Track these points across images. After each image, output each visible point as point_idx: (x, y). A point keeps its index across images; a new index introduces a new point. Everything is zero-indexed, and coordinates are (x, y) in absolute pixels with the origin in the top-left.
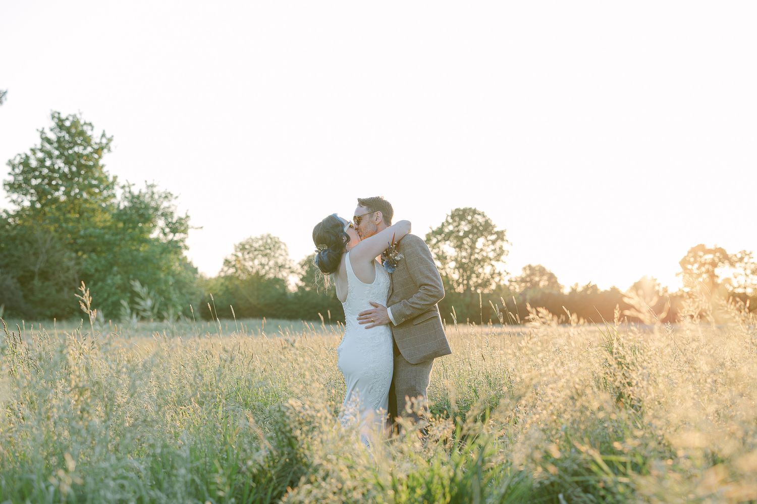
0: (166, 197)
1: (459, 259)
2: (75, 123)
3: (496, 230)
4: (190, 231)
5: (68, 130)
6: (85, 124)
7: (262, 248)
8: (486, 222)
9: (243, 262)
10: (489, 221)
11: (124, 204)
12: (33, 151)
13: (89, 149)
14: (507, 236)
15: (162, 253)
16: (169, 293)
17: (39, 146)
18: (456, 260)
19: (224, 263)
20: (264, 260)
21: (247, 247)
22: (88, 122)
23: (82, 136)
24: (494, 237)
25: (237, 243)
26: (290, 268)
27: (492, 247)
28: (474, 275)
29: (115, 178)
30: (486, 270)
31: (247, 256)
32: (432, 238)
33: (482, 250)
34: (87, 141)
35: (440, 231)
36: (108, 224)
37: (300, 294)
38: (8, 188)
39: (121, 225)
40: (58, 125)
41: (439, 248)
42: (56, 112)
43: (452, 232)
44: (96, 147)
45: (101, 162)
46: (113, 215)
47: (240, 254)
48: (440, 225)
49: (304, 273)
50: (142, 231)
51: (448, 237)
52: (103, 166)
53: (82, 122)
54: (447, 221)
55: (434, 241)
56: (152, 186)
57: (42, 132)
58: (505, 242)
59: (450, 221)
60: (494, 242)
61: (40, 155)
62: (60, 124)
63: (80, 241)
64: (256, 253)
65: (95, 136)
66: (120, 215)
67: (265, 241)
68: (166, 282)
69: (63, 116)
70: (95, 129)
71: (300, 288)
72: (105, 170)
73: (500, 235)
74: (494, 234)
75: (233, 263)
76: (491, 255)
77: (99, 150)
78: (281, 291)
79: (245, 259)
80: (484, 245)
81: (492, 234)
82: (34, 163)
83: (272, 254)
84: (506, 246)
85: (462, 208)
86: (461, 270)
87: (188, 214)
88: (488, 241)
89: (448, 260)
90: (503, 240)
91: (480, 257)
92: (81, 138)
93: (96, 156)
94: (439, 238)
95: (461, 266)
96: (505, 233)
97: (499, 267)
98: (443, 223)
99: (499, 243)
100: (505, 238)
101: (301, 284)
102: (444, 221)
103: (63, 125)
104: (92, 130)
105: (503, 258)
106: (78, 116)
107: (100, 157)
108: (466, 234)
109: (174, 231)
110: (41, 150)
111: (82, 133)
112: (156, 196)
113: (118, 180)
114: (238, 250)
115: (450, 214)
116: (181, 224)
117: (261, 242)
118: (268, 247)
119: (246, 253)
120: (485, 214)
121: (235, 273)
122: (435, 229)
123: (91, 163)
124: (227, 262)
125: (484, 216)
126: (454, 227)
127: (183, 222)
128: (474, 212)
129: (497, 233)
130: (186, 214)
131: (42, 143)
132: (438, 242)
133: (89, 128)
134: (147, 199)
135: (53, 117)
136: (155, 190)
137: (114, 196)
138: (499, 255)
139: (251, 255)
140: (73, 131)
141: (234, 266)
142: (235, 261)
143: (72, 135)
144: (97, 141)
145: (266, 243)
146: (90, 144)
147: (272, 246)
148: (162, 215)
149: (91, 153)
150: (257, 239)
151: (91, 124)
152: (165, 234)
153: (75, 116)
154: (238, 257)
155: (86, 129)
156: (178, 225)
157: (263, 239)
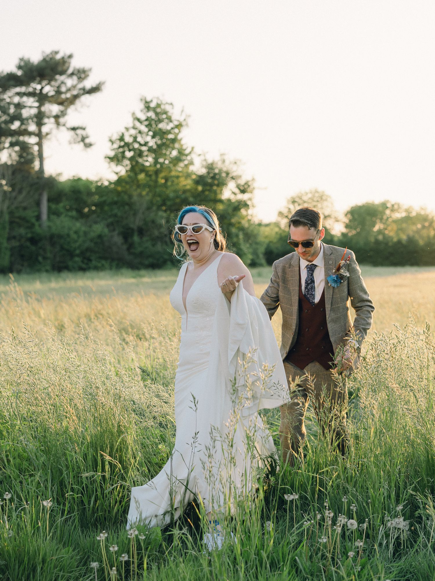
0: (235, 163)
4: (256, 192)
5: (154, 110)
6: (167, 103)
7: (310, 201)
11: (203, 171)
12: (127, 129)
13: (171, 125)
15: (233, 211)
16: (239, 244)
17: (131, 125)
19: (278, 214)
21: (297, 200)
22: (169, 102)
23: (165, 114)
25: (289, 197)
26: (335, 218)
29: (193, 148)
34: (170, 119)
36: (188, 187)
37: (344, 240)
38: (108, 160)
39: (200, 188)
40: (145, 106)
44: (176, 123)
45: (179, 137)
46: (194, 180)
47: (291, 207)
49: (347, 221)
50: (215, 193)
52: (181, 140)
53: (164, 102)
56: (222, 155)
57: (133, 114)
61: (133, 132)
62: (147, 105)
63: (169, 203)
65: (176, 115)
66: (200, 180)
67: (313, 193)
68: (237, 236)
69: (148, 99)
71: (343, 234)
72: (183, 142)
75: (286, 215)
77: (179, 126)
78: (328, 238)
82: (128, 139)
87: (254, 178)
92: (164, 116)
93: (176, 131)
101: (344, 230)
103: (149, 106)
104: (173, 108)
106: (161, 98)
107: (179, 132)
109: (243, 191)
110: (134, 128)
111: (164, 112)
112: (227, 162)
113: (195, 150)
114: (290, 203)
116: (249, 186)
117: (310, 196)
118: (315, 199)
119: (296, 205)
123: (173, 137)
124: (281, 214)
127: (250, 183)
131: (133, 121)
133: (171, 106)
134: (220, 165)
135: (141, 100)
136: (226, 157)
137: (192, 164)
140: (159, 110)
142: (287, 212)
143: (157, 114)
144: (178, 118)
145: (314, 196)
146: (171, 121)
147: (319, 200)
148: (233, 178)
149: (172, 128)
150: (307, 194)
151: (171, 104)
152: (235, 194)
153: (158, 98)
154: (289, 209)
155: (168, 108)
156: (246, 186)
157: (311, 193)
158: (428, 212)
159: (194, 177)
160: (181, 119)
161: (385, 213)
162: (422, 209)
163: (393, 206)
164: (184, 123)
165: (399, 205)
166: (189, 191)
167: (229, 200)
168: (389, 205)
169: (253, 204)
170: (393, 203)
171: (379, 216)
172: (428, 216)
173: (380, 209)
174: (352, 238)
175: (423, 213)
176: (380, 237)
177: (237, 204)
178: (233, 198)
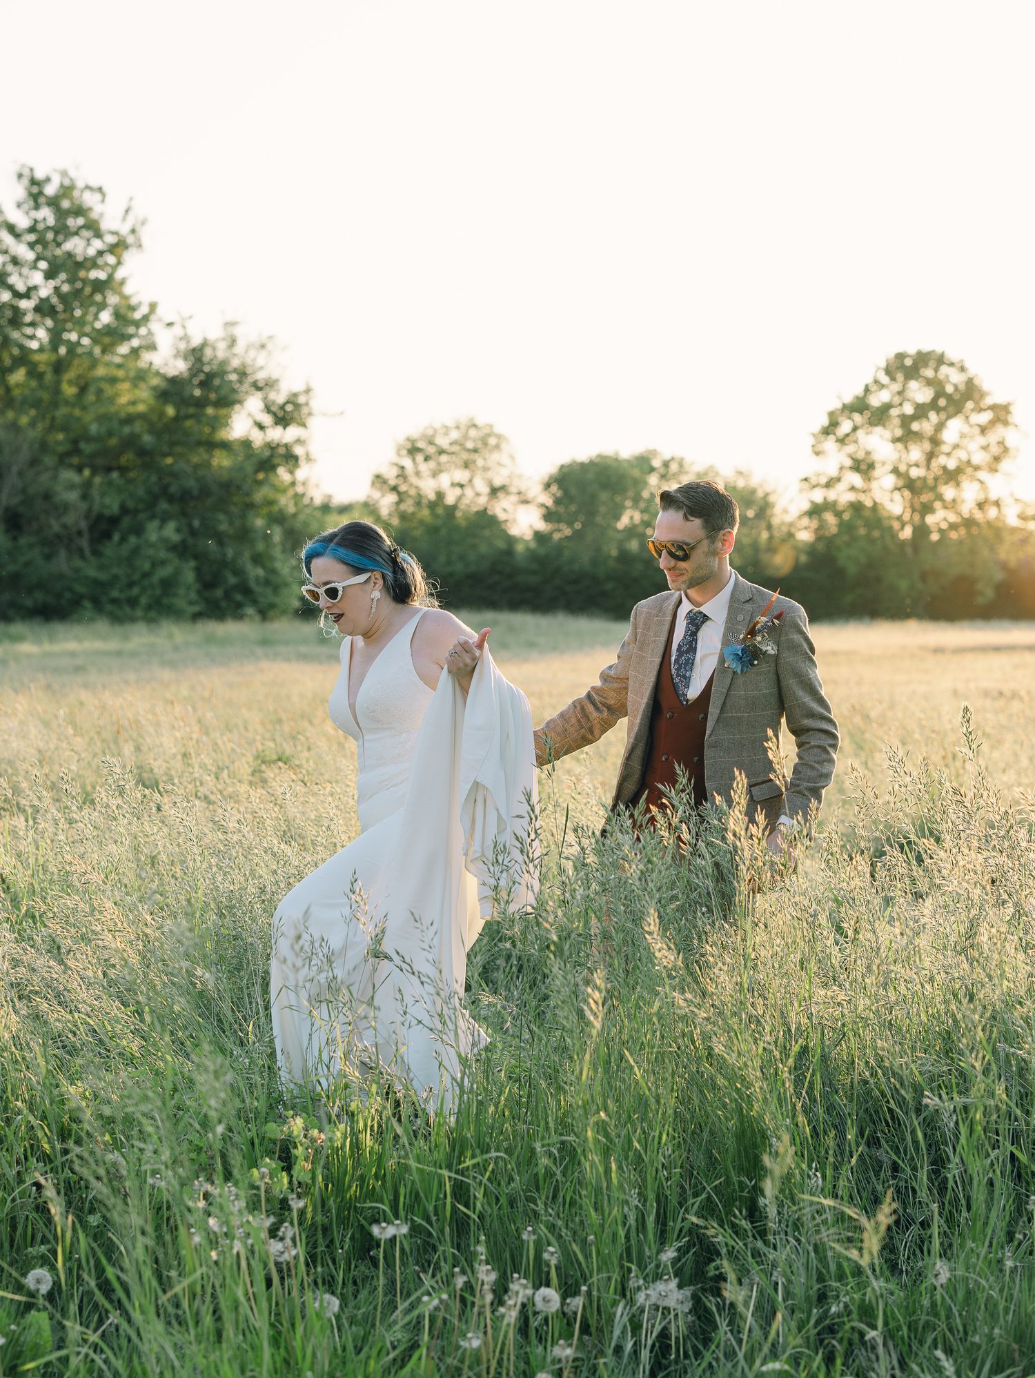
0: (263, 346)
1: (902, 468)
2: (67, 190)
3: (989, 401)
4: (312, 422)
5: (54, 202)
6: (88, 187)
7: (455, 448)
8: (970, 383)
9: (413, 480)
10: (976, 382)
11: (179, 367)
13: (97, 244)
14: (1016, 416)
15: (257, 471)
16: (272, 559)
18: (895, 471)
19: (373, 483)
20: (461, 475)
21: (420, 445)
22: (94, 184)
23: (83, 216)
24: (985, 418)
25: (401, 439)
26: (519, 493)
27: (982, 441)
28: (938, 505)
29: (153, 307)
30: (968, 494)
31: (424, 467)
32: (840, 419)
33: (956, 446)
34: (94, 228)
35: (859, 406)
36: (141, 408)
37: (542, 551)
39: (170, 411)
40: (31, 194)
41: (856, 442)
42: (23, 166)
43: (886, 407)
44: (110, 239)
45: (120, 274)
46: (154, 388)
47: (407, 463)
48: (860, 391)
49: (549, 502)
50: (212, 424)
51: (879, 416)
52: (123, 282)
53: (80, 184)
54: (876, 382)
55: (845, 427)
56: (230, 324)
58: (1011, 429)
59: (885, 379)
60: (983, 430)
62: (35, 190)
63: (87, 448)
64: (444, 458)
65: (111, 219)
66: (172, 390)
67: (463, 430)
68: (267, 538)
69: (39, 175)
70: (108, 199)
71: (539, 536)
72: (128, 289)
73: (1001, 414)
74: (985, 410)
75: (392, 482)
76: (979, 458)
77: (118, 247)
78: (501, 544)
79: (418, 474)
80: (963, 436)
81: (981, 410)
83: (480, 462)
84: (1011, 436)
85: (912, 351)
86: (907, 493)
87: (312, 385)
88: (971, 426)
89: (878, 472)
90: (1006, 423)
91: (952, 464)
92: (80, 221)
93: (111, 259)
94: (857, 417)
95: (910, 485)
96: (1012, 409)
97: (997, 486)
98: (867, 386)
99: (1000, 432)
100: (1010, 419)
101: (541, 526)
102: (869, 380)
103: (41, 193)
104: (103, 201)
105: (1005, 465)
106: (72, 174)
107: (119, 263)
108: (921, 412)
109: (283, 419)
111: (79, 211)
112: (239, 348)
113: (159, 310)
114: (404, 452)
115: (884, 365)
116: (297, 406)
117: (455, 435)
118: (469, 445)
119: (420, 458)
120: (967, 365)
121: (398, 503)
122: (848, 399)
123: (102, 275)
124: (379, 480)
125: (963, 369)
126: (893, 396)
127: (302, 400)
128: (941, 360)
129: (993, 408)
130: (307, 383)
132: (855, 429)
133: (98, 196)
134: (221, 352)
135: (20, 176)
136: (238, 331)
137: (152, 347)
138: (997, 459)
139: (432, 464)
140: (65, 204)
141: (394, 489)
142: (398, 476)
143: (61, 214)
144: (114, 227)
145: (466, 437)
146: (98, 235)
147: (479, 445)
148: (257, 387)
149: (100, 253)
150: (447, 429)
151: (100, 189)
152: (261, 427)
153: (64, 173)
154: (403, 468)
155: (89, 199)
156: (289, 408)
157: (458, 427)
158: (754, 482)
159: (155, 381)
160: (124, 229)
161: (646, 483)
162: (740, 473)
163: (666, 464)
164: (130, 240)
165: (681, 465)
166: (141, 416)
167: (247, 444)
168: (656, 463)
169: (307, 454)
170: (667, 457)
171: (631, 493)
172: (753, 491)
173: (636, 473)
174: (559, 548)
175: (741, 484)
176: (634, 545)
177: (267, 453)
178: (258, 438)
